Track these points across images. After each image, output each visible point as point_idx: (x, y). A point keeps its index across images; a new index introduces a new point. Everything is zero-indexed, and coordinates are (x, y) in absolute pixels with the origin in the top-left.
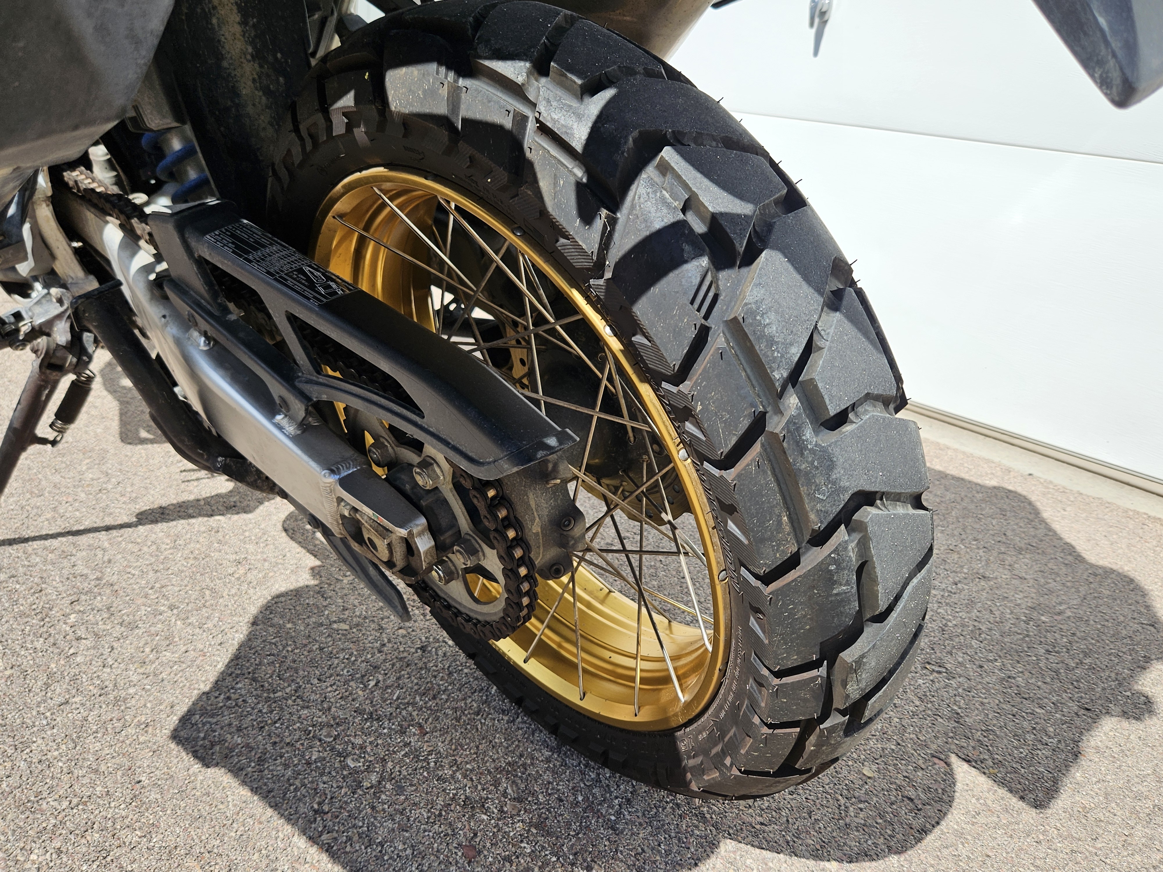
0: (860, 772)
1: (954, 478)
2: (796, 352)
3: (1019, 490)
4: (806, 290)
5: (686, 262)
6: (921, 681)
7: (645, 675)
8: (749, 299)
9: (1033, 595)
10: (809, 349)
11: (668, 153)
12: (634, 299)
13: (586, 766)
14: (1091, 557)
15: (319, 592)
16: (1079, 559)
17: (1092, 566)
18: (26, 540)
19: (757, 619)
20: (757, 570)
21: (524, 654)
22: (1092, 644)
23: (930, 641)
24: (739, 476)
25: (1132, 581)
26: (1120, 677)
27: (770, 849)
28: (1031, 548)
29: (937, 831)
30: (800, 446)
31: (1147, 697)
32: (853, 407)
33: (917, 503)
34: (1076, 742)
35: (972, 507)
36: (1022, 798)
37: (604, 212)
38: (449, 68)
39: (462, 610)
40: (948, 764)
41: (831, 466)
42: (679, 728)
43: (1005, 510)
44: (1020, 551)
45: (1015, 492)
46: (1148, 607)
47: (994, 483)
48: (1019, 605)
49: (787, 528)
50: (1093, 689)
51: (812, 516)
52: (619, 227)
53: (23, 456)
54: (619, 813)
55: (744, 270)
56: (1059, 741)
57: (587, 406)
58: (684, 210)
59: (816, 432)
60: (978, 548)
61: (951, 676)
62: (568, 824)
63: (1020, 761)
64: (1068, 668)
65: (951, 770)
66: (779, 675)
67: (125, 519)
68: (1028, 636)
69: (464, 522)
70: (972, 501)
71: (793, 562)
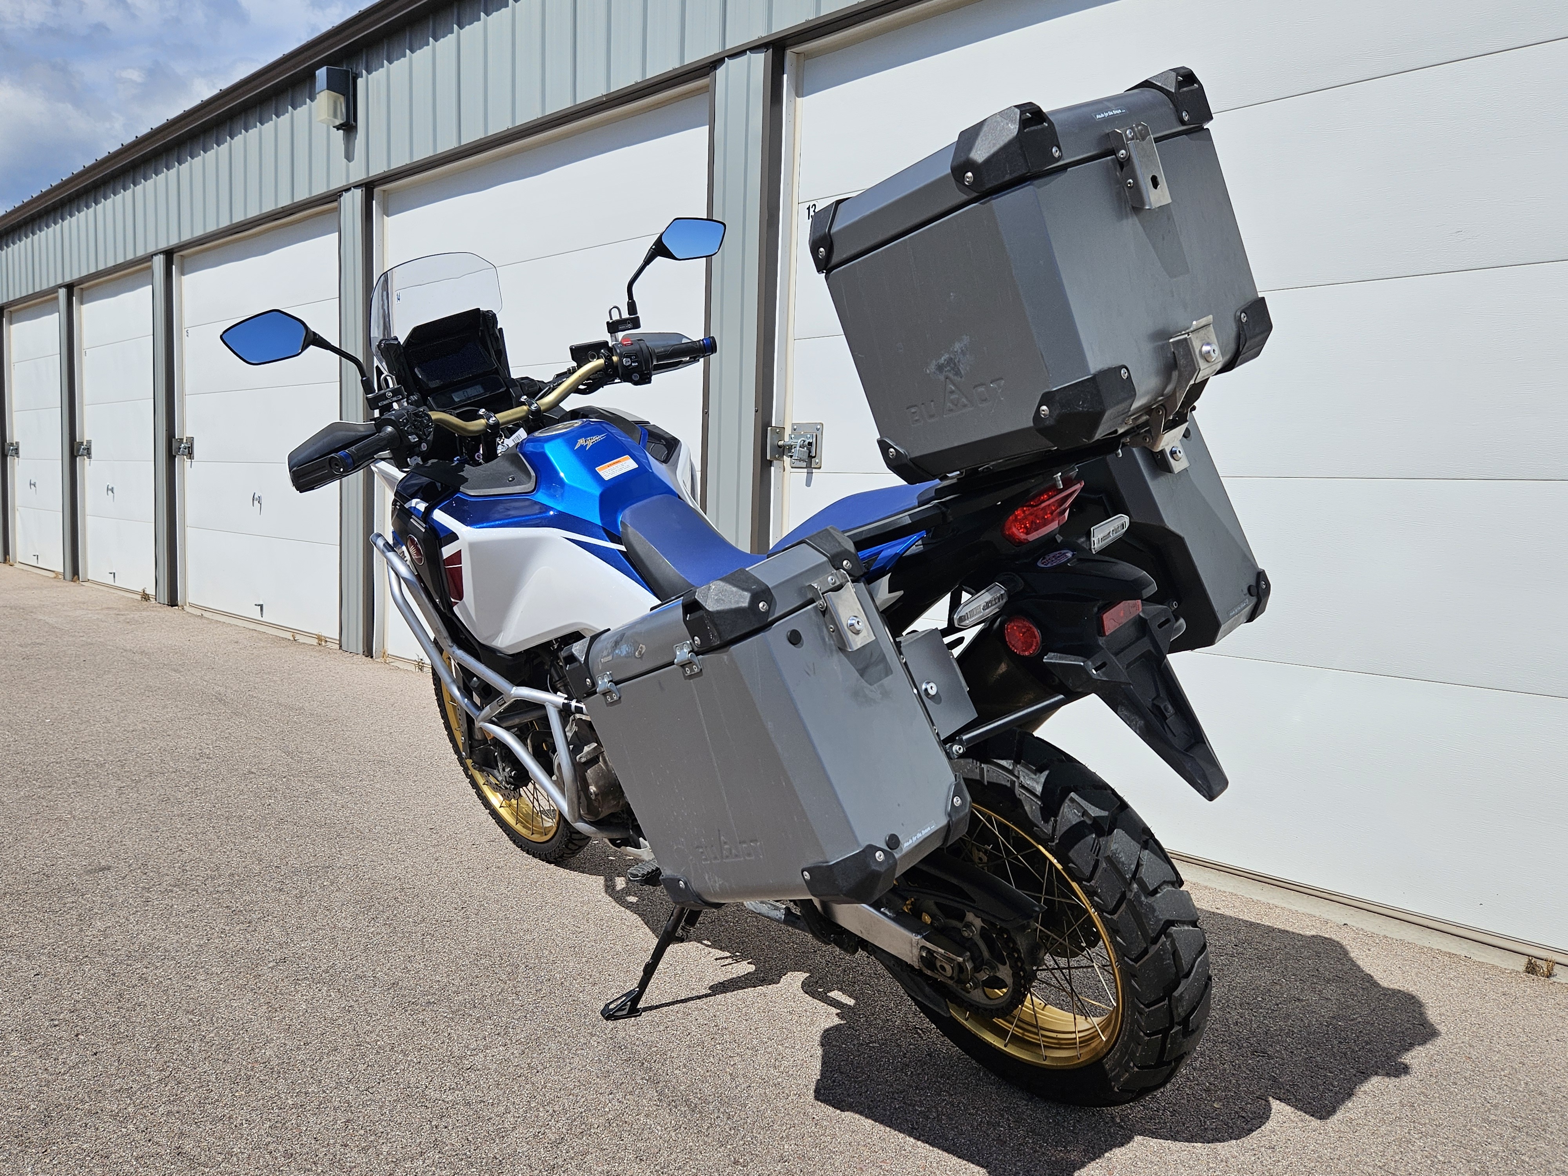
0: (1212, 1106)
1: (1280, 931)
2: (1133, 867)
3: (1334, 937)
4: (1133, 843)
5: (1086, 836)
6: (1250, 1061)
7: (1081, 1039)
8: (1112, 848)
9: (1335, 1010)
10: (1138, 865)
11: (1072, 794)
12: (1069, 851)
13: (1049, 1107)
14: (1384, 984)
15: (850, 1028)
16: (1376, 984)
17: (1384, 989)
18: (657, 1007)
19: (1135, 981)
20: (1131, 957)
21: (1004, 1043)
22: (1373, 1037)
23: (1257, 1040)
24: (1118, 917)
25: (1413, 997)
26: (1389, 1055)
27: (1163, 1139)
28: (1338, 979)
29: (1259, 1130)
30: (1141, 903)
31: (1406, 1065)
32: (1159, 887)
33: (1194, 924)
34: (1352, 1090)
35: (1293, 952)
36: (1312, 1116)
37: (1052, 819)
38: (977, 760)
39: (980, 1006)
40: (1267, 1101)
41: (1154, 910)
42: (1104, 1057)
43: (1320, 953)
44: (1329, 980)
45: (1331, 939)
46: (1421, 1014)
47: (1313, 933)
48: (1323, 1016)
49: (1141, 937)
50: (1369, 1062)
51: (1150, 931)
52: (1058, 823)
53: (668, 948)
54: (1074, 1126)
55: (1109, 837)
56: (1340, 1089)
57: (1039, 893)
58: (1083, 816)
59: (1146, 898)
60: (1296, 981)
61: (1270, 1057)
62: (1048, 1131)
63: (1314, 1099)
64: (1353, 1051)
65: (1269, 1103)
66: (1148, 1006)
67: (704, 992)
68: (1327, 1034)
69: (986, 954)
70: (1293, 948)
71: (1145, 952)
